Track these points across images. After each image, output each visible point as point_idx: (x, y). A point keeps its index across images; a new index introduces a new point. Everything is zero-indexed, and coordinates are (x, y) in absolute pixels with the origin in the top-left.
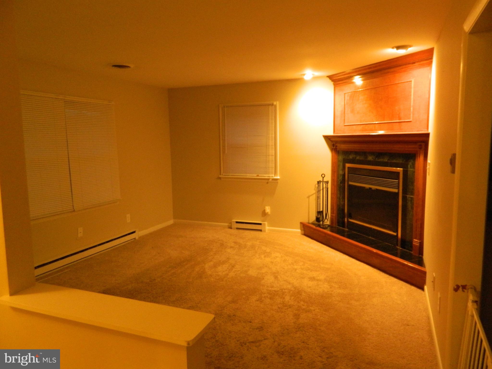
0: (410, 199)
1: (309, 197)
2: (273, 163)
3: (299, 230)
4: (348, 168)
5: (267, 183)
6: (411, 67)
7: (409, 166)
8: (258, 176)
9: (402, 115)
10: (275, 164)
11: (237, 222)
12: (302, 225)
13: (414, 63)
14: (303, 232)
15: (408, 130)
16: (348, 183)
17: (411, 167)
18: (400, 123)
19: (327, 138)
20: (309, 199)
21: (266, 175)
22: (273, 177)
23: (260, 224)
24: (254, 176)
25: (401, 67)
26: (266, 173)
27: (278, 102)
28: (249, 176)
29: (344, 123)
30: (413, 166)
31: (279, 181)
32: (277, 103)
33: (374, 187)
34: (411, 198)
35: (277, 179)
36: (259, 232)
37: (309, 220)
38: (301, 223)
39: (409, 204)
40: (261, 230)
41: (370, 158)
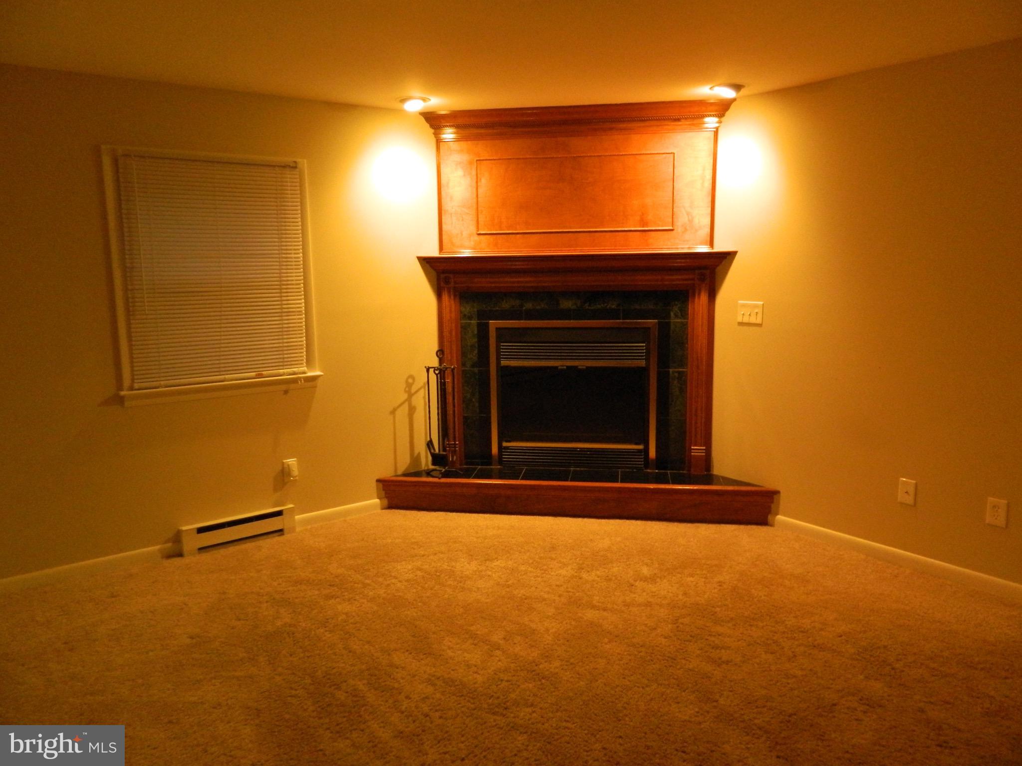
0: (676, 375)
1: (393, 412)
2: (302, 334)
3: (377, 501)
4: (498, 329)
5: (286, 392)
6: (669, 127)
7: (672, 314)
8: (260, 376)
9: (650, 217)
10: (307, 336)
11: (201, 530)
12: (381, 485)
13: (679, 120)
14: (386, 502)
15: (665, 247)
16: (498, 363)
17: (676, 316)
18: (644, 233)
19: (427, 262)
20: (394, 417)
21: (285, 371)
22: (304, 373)
23: (279, 513)
24: (249, 376)
25: (647, 123)
26: (284, 364)
27: (305, 161)
28: (232, 380)
29: (478, 229)
30: (684, 313)
31: (319, 382)
32: (304, 163)
33: (582, 364)
34: (679, 373)
35: (314, 378)
36: (276, 539)
37: (396, 470)
38: (378, 481)
39: (675, 385)
40: (280, 532)
41: (567, 304)
